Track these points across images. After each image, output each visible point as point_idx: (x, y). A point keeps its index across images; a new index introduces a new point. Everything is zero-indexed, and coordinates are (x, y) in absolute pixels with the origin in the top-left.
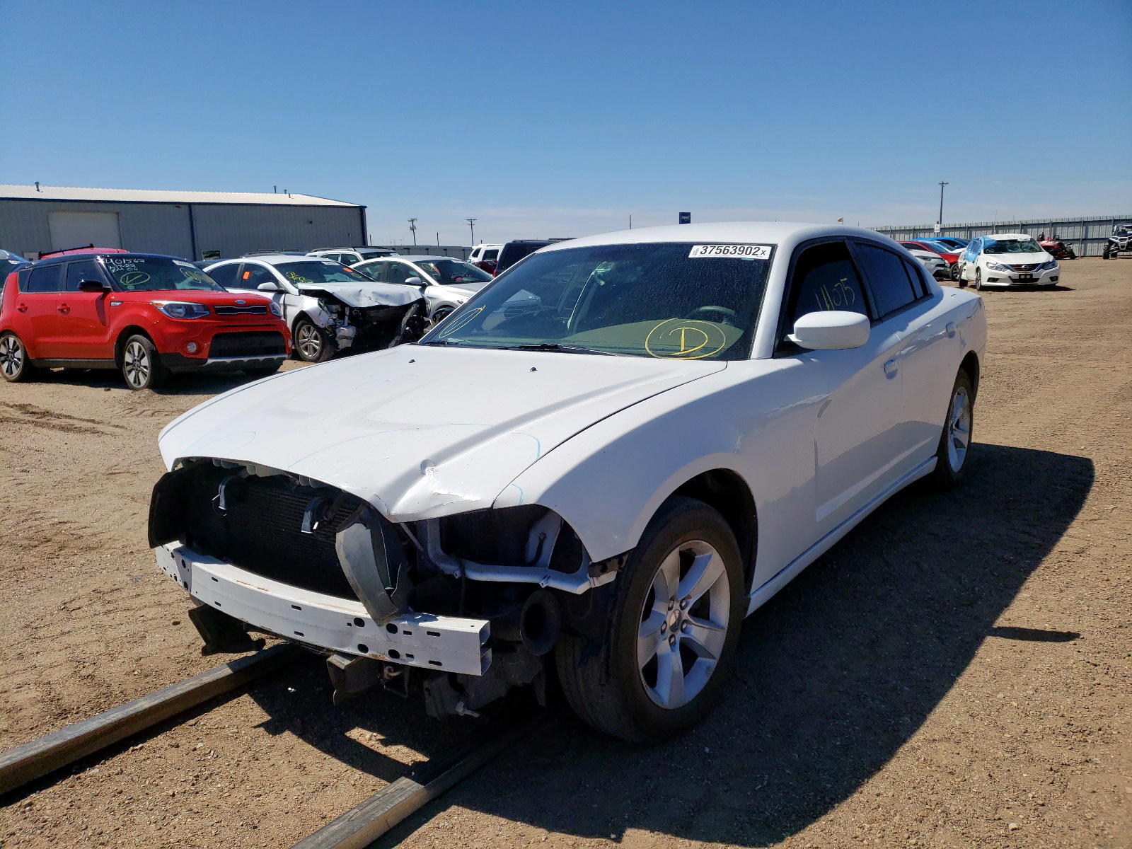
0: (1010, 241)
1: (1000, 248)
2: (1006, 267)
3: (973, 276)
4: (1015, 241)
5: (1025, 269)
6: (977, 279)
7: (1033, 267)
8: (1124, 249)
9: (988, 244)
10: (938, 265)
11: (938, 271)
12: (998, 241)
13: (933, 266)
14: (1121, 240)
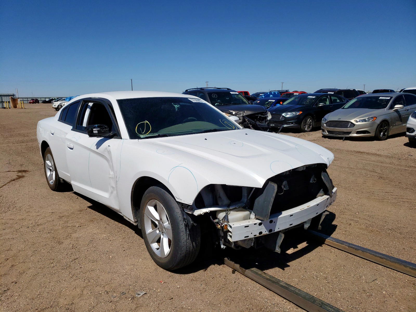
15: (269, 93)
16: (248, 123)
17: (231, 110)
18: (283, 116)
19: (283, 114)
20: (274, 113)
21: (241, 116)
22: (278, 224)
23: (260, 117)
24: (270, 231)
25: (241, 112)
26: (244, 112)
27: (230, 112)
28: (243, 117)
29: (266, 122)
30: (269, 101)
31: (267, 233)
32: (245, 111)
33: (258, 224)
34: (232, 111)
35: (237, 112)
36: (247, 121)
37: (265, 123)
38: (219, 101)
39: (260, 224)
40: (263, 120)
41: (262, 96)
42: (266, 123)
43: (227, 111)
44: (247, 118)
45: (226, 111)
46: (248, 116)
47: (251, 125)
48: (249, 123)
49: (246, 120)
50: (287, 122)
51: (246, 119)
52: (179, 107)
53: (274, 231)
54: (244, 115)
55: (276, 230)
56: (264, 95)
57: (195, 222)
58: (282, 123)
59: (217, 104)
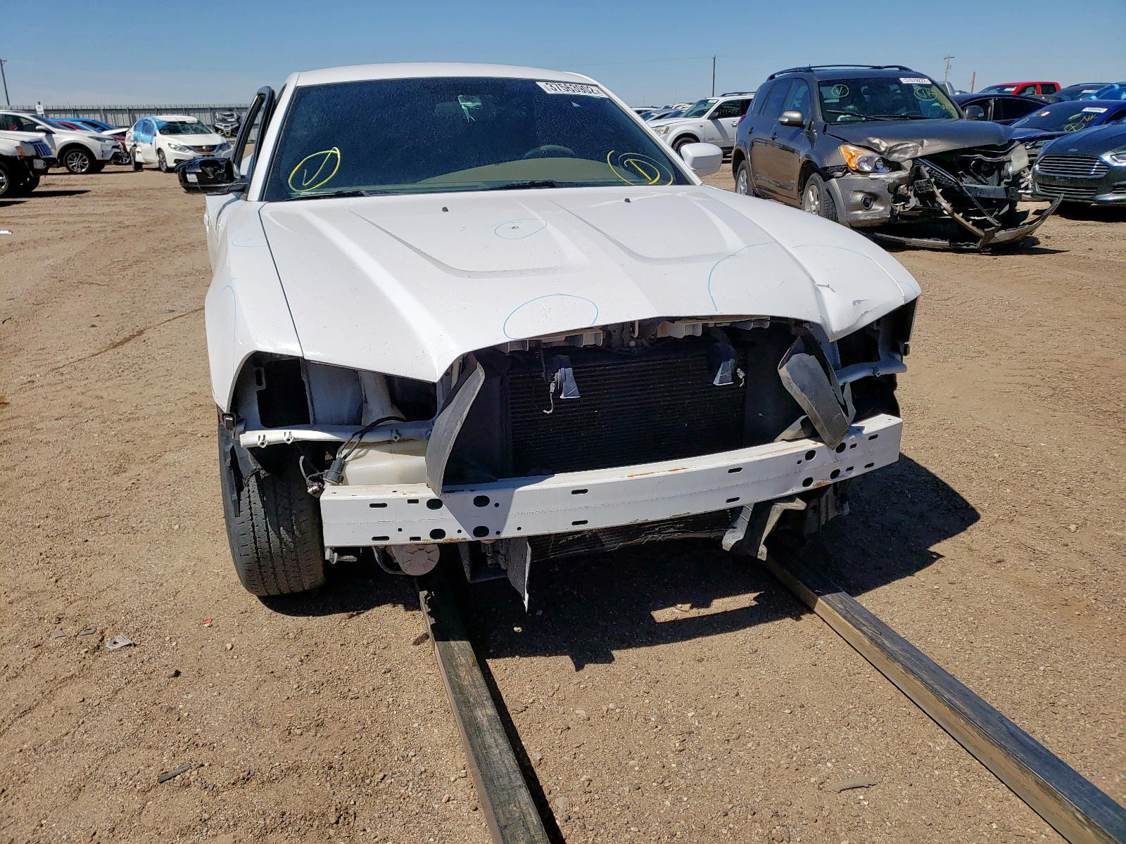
0: (180, 122)
1: (172, 129)
2: (189, 148)
3: (154, 158)
4: (184, 123)
5: (207, 151)
6: (159, 162)
7: (213, 148)
8: (229, 135)
9: (161, 125)
10: (114, 147)
11: (115, 153)
12: (169, 122)
13: (110, 148)
14: (225, 126)
15: (1117, 87)
16: (929, 181)
17: (876, 136)
18: (1106, 164)
19: (1107, 157)
20: (1073, 150)
21: (907, 157)
22: (513, 511)
23: (980, 161)
24: (481, 531)
25: (910, 145)
26: (922, 145)
27: (869, 142)
28: (914, 159)
29: (1001, 179)
30: (1087, 110)
31: (467, 536)
32: (925, 141)
33: (423, 504)
34: (877, 141)
35: (892, 144)
36: (928, 176)
37: (996, 182)
38: (851, 107)
39: (434, 504)
40: (989, 173)
41: (1090, 95)
42: (1003, 185)
43: (862, 140)
44: (926, 166)
45: (856, 141)
46: (933, 158)
47: (940, 190)
48: (933, 180)
49: (924, 170)
50: (1116, 184)
51: (922, 167)
52: (477, 106)
53: (498, 533)
54: (919, 154)
55: (509, 532)
56: (1097, 95)
57: (264, 468)
58: (1097, 188)
59: (842, 116)
